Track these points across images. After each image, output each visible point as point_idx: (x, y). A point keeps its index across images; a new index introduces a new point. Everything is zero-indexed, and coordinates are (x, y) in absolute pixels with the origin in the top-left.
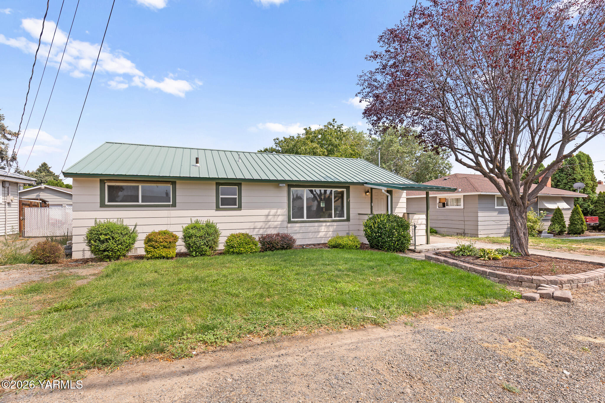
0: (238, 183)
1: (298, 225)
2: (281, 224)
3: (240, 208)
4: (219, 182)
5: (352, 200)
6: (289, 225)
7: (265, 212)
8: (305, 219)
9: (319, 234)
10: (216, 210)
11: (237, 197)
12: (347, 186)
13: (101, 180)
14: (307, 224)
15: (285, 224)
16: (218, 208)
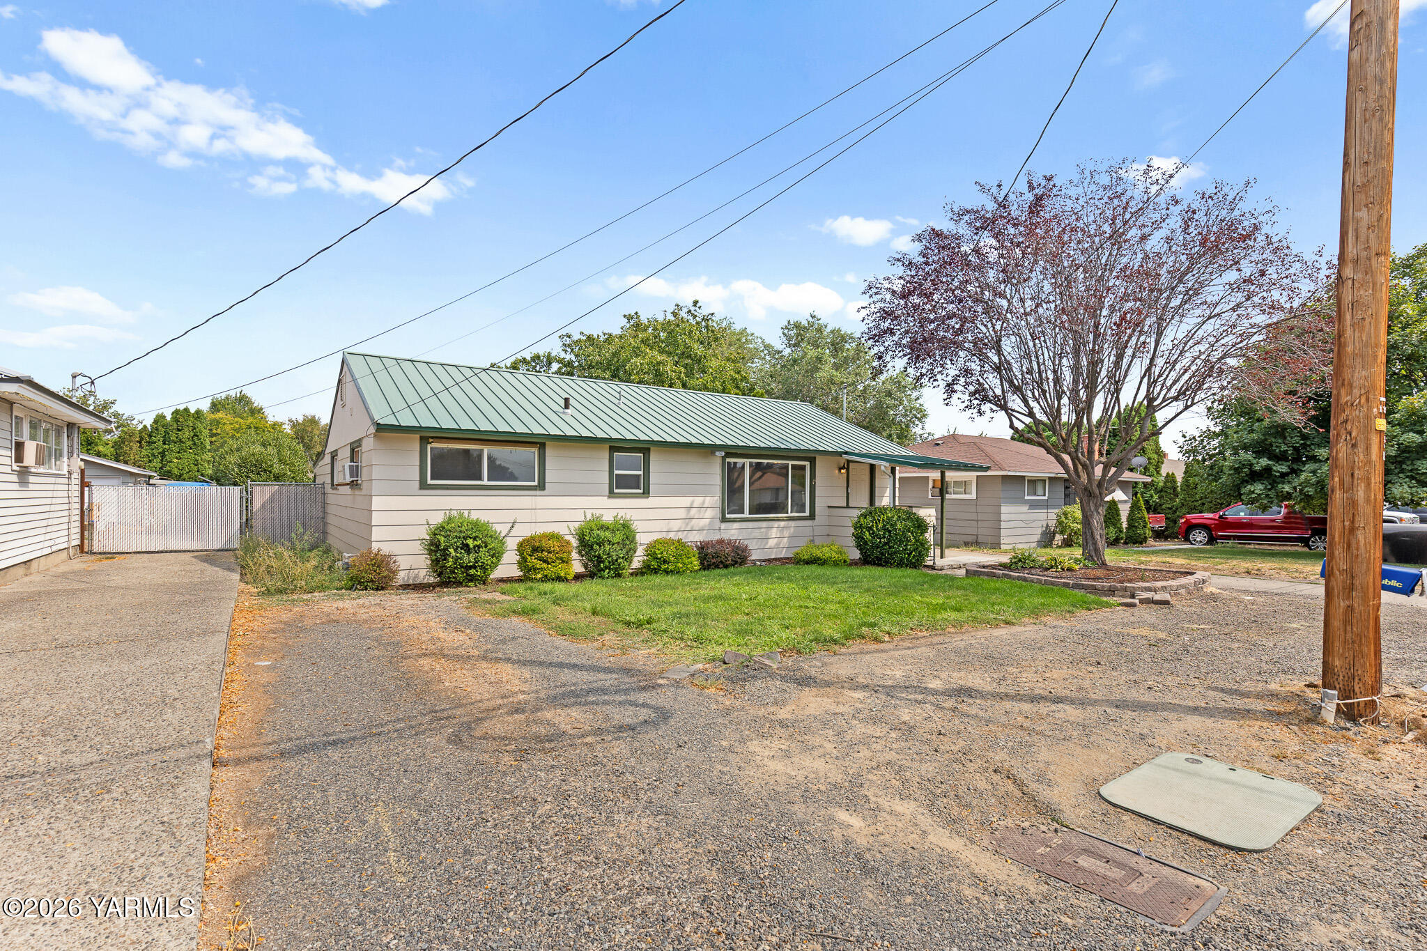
0: (644, 448)
1: (736, 525)
2: (710, 523)
3: (646, 493)
4: (615, 446)
5: (818, 480)
6: (723, 526)
7: (685, 501)
8: (746, 515)
9: (767, 543)
10: (609, 497)
11: (641, 473)
12: (811, 457)
13: (421, 438)
14: (751, 525)
15: (717, 524)
16: (612, 494)
